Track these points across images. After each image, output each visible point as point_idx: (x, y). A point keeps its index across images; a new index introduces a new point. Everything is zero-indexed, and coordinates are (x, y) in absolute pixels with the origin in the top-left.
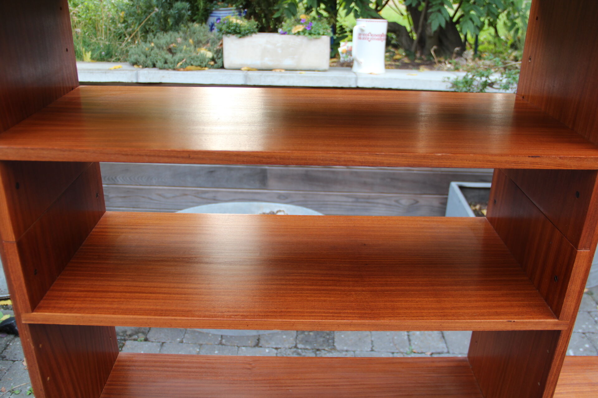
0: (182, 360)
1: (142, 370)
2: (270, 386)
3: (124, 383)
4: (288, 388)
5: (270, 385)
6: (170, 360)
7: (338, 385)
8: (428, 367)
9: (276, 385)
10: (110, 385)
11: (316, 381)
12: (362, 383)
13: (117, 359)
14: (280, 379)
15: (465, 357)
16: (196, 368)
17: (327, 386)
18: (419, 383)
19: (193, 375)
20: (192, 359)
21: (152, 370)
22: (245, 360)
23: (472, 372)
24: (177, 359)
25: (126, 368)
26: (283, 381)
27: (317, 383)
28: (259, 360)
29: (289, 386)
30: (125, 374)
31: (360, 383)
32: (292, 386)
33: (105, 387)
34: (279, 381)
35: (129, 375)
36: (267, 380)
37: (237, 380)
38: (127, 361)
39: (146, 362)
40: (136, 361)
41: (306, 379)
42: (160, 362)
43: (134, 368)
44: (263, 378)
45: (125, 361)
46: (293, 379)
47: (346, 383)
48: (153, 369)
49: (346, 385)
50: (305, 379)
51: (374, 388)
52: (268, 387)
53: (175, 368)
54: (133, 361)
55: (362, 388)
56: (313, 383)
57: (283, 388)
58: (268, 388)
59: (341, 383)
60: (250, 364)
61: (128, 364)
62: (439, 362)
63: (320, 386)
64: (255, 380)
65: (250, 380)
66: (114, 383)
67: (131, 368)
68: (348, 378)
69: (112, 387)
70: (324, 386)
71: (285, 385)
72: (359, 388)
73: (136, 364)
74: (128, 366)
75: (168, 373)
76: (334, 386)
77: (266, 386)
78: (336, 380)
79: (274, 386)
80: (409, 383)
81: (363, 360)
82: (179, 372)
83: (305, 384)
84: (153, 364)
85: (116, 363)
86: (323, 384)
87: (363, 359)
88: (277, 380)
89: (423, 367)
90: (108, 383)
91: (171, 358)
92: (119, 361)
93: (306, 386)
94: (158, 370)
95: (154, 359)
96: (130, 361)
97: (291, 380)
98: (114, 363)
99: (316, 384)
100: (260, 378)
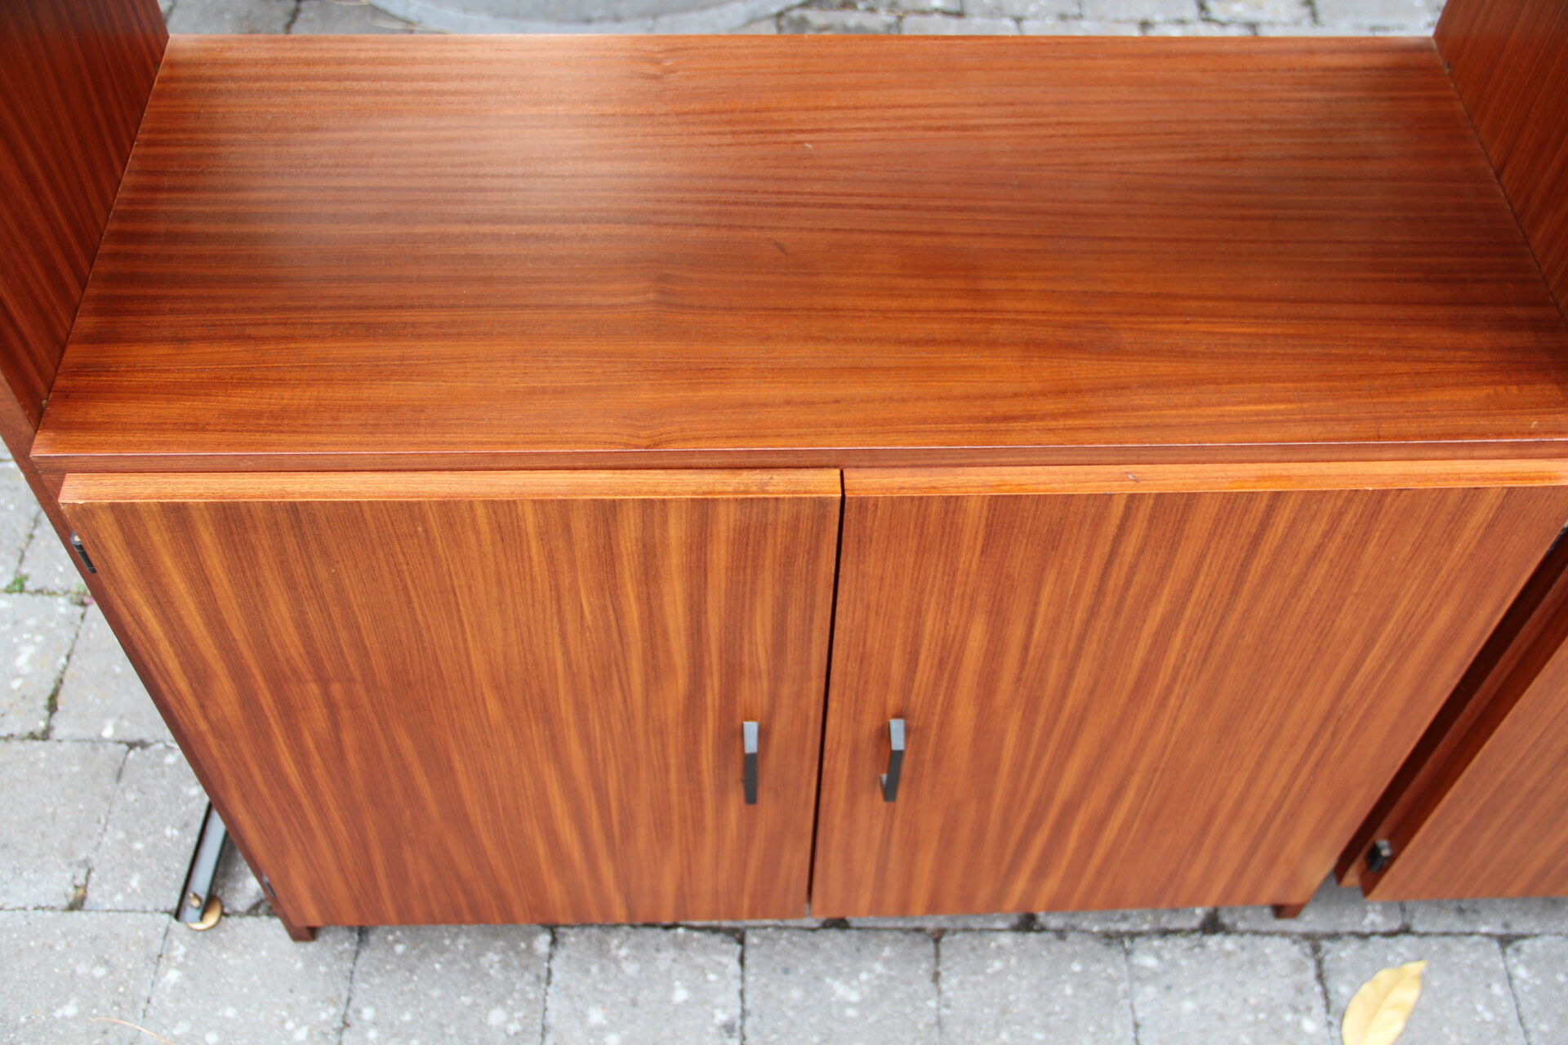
0: (408, 55)
1: (262, 91)
2: (733, 133)
3: (202, 136)
4: (800, 137)
5: (735, 129)
6: (363, 55)
7: (977, 128)
8: (1294, 70)
9: (755, 127)
10: (150, 144)
11: (899, 112)
12: (1063, 119)
13: (164, 59)
14: (768, 109)
15: (1427, 39)
16: (462, 81)
17: (939, 129)
18: (1263, 121)
19: (451, 104)
20: (442, 51)
21: (300, 91)
22: (637, 50)
23: (1452, 85)
24: (389, 50)
25: (201, 86)
26: (775, 116)
27: (901, 119)
28: (686, 49)
29: (801, 131)
30: (203, 106)
31: (1055, 119)
32: (810, 131)
33: (134, 151)
34: (764, 115)
35: (219, 110)
36: (723, 112)
37: (614, 115)
38: (205, 64)
39: (273, 64)
40: (237, 63)
41: (863, 108)
42: (325, 62)
43: (232, 85)
44: (708, 107)
45: (199, 64)
46: (816, 108)
47: (1005, 121)
48: (302, 88)
49: (1005, 126)
50: (856, 108)
51: (1107, 135)
52: (729, 136)
53: (384, 83)
54: (226, 64)
55: (1065, 136)
56: (887, 120)
57: (783, 137)
58: (728, 139)
59: (987, 121)
60: (658, 62)
61: (206, 71)
62: (1333, 52)
63: (912, 128)
64: (678, 115)
65: (661, 115)
66: (165, 137)
67: (221, 86)
68: (1011, 104)
69: (161, 150)
70: (929, 129)
71: (789, 127)
72: (1052, 136)
73: (240, 71)
74: (211, 79)
75: (359, 99)
76: (964, 128)
77: (721, 133)
78: (970, 111)
79: (749, 133)
80: (1228, 121)
81: (1059, 43)
82: (400, 93)
83: (860, 125)
84: (304, 70)
85: (162, 72)
86: (922, 123)
87: (1062, 41)
88: (756, 111)
89: (1275, 70)
90: (145, 136)
91: (367, 50)
92: (172, 65)
93: (864, 130)
94: (324, 91)
95: (304, 55)
96: (215, 63)
97: (807, 110)
98: (156, 73)
99: (899, 125)
100: (698, 106)
